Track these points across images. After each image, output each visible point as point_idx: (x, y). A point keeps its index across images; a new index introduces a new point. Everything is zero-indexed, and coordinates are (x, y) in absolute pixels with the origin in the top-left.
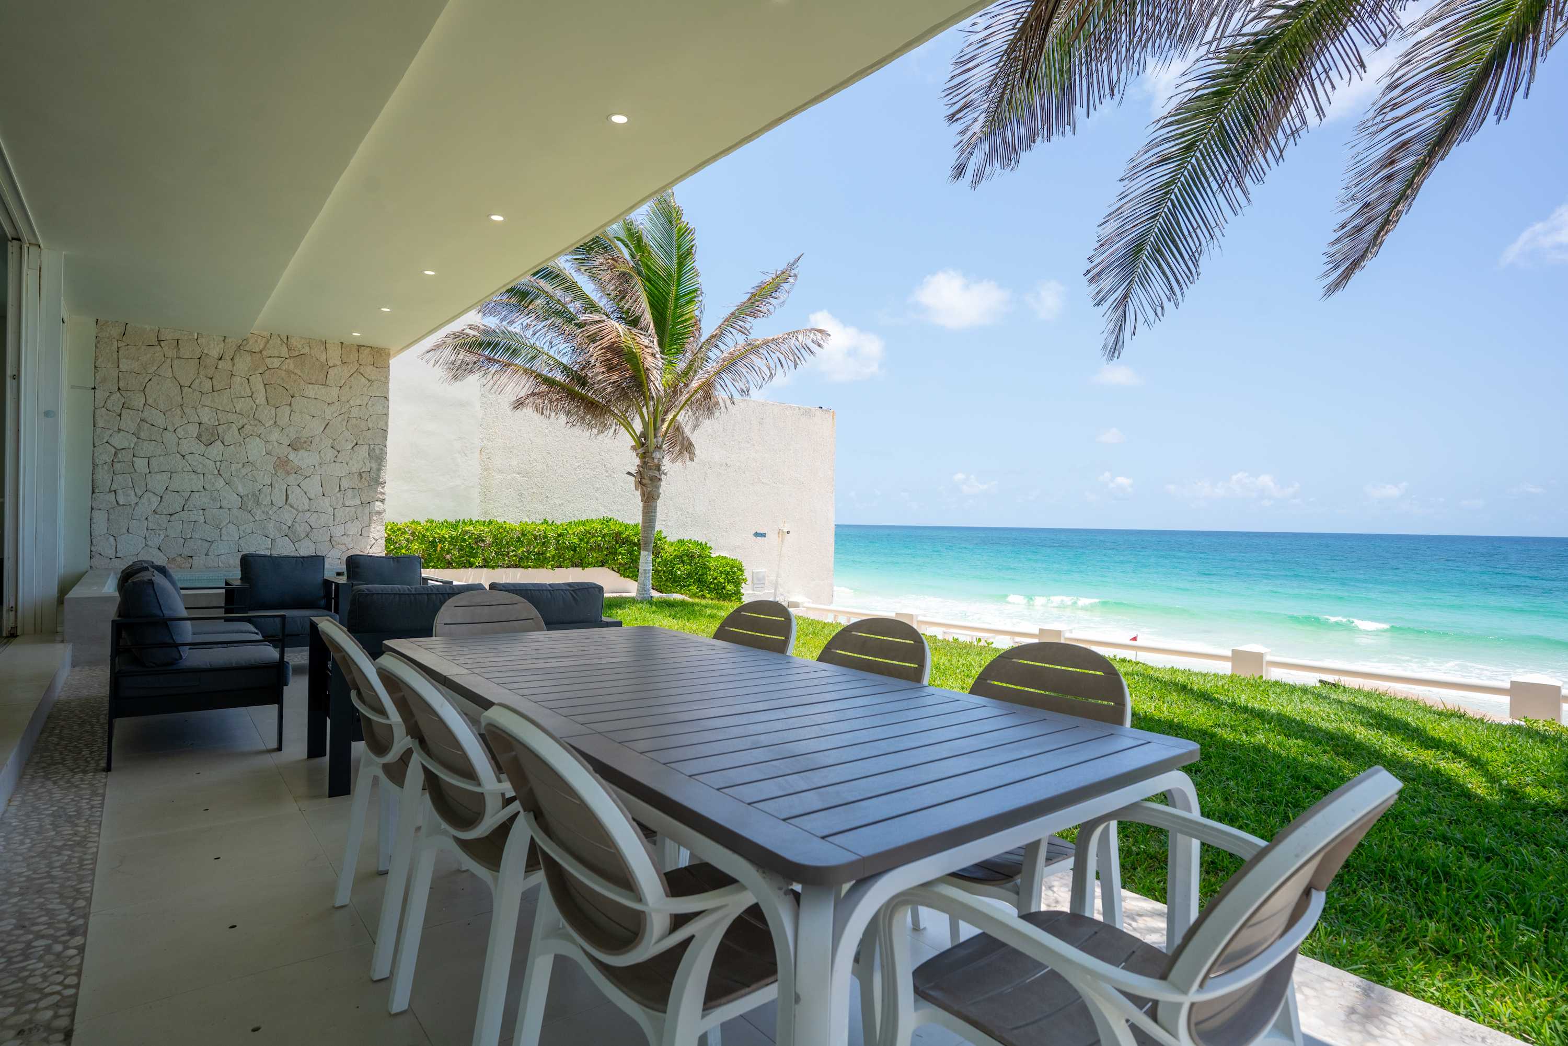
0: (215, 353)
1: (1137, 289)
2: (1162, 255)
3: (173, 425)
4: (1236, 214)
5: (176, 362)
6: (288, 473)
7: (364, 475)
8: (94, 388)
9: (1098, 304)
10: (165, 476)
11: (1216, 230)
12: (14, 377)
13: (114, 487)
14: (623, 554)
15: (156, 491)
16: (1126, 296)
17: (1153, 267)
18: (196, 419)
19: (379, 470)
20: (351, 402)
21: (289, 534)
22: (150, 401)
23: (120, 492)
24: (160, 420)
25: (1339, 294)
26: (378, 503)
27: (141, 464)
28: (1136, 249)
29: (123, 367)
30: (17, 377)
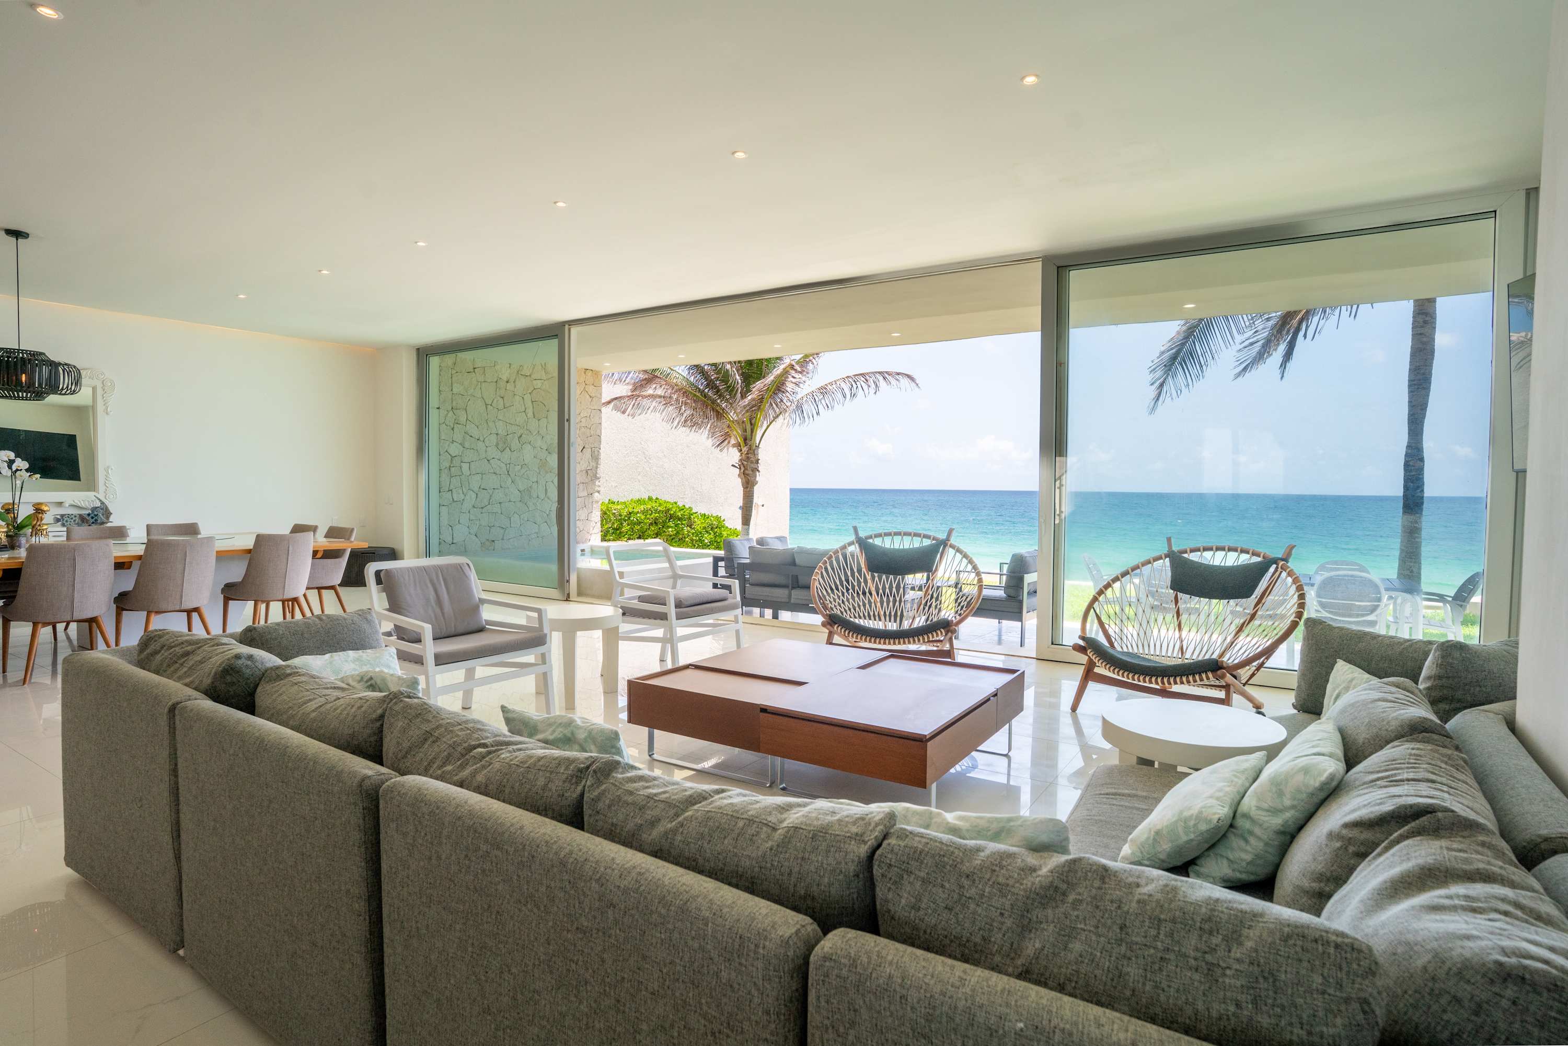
0: (505, 378)
1: (1170, 378)
2: (1186, 364)
3: (483, 436)
4: (1227, 348)
5: (483, 384)
6: (547, 472)
7: (589, 472)
8: (438, 408)
9: (1152, 384)
10: (478, 477)
11: (1216, 355)
12: (567, 420)
13: (452, 487)
14: (671, 527)
15: (474, 489)
16: (1164, 382)
17: (1180, 369)
18: (494, 431)
19: (597, 468)
20: (582, 414)
21: (548, 521)
22: (470, 418)
23: (454, 491)
24: (475, 432)
25: (1240, 379)
26: (597, 494)
27: (465, 467)
28: (1174, 358)
29: (455, 391)
30: (568, 420)
